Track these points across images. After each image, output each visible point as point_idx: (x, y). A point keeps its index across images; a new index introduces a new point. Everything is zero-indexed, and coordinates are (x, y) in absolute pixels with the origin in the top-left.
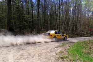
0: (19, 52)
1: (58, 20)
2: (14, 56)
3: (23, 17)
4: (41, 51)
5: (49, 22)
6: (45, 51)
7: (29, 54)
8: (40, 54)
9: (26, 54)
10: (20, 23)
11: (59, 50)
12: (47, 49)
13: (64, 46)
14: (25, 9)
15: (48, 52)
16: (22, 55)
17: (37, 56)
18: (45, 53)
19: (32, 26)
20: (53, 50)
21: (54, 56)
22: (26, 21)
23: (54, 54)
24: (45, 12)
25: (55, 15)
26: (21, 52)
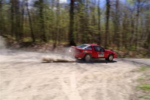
0: (82, 73)
2: (76, 78)
3: (88, 28)
4: (111, 75)
5: (121, 35)
6: (117, 75)
7: (95, 77)
8: (109, 79)
9: (91, 77)
10: (83, 36)
11: (137, 76)
12: (118, 73)
13: (143, 70)
14: (90, 18)
15: (120, 76)
16: (86, 78)
17: (106, 81)
18: (117, 78)
19: (98, 40)
20: (127, 74)
21: (129, 83)
22: (91, 33)
23: (129, 80)
24: (116, 22)
26: (85, 74)
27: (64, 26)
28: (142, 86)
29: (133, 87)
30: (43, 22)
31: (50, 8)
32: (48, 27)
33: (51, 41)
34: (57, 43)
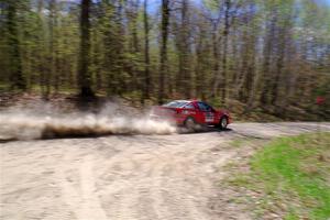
0: (108, 157)
1: (221, 70)
2: (94, 169)
3: (121, 58)
4: (172, 159)
5: (193, 75)
6: (184, 160)
7: (137, 166)
8: (167, 168)
9: (127, 165)
10: (112, 76)
11: (223, 158)
12: (186, 154)
13: (238, 146)
14: (127, 36)
15: (191, 161)
16: (117, 168)
17: (161, 173)
18: (183, 164)
19: (145, 85)
20: (205, 156)
21: (208, 174)
22: (128, 69)
23: (208, 168)
24: (182, 47)
25: (211, 54)
26: (115, 159)
27: (69, 52)
28: (233, 179)
29: (214, 181)
30: (16, 41)
31: (34, 10)
32: (28, 55)
33: (37, 88)
34: (52, 92)
